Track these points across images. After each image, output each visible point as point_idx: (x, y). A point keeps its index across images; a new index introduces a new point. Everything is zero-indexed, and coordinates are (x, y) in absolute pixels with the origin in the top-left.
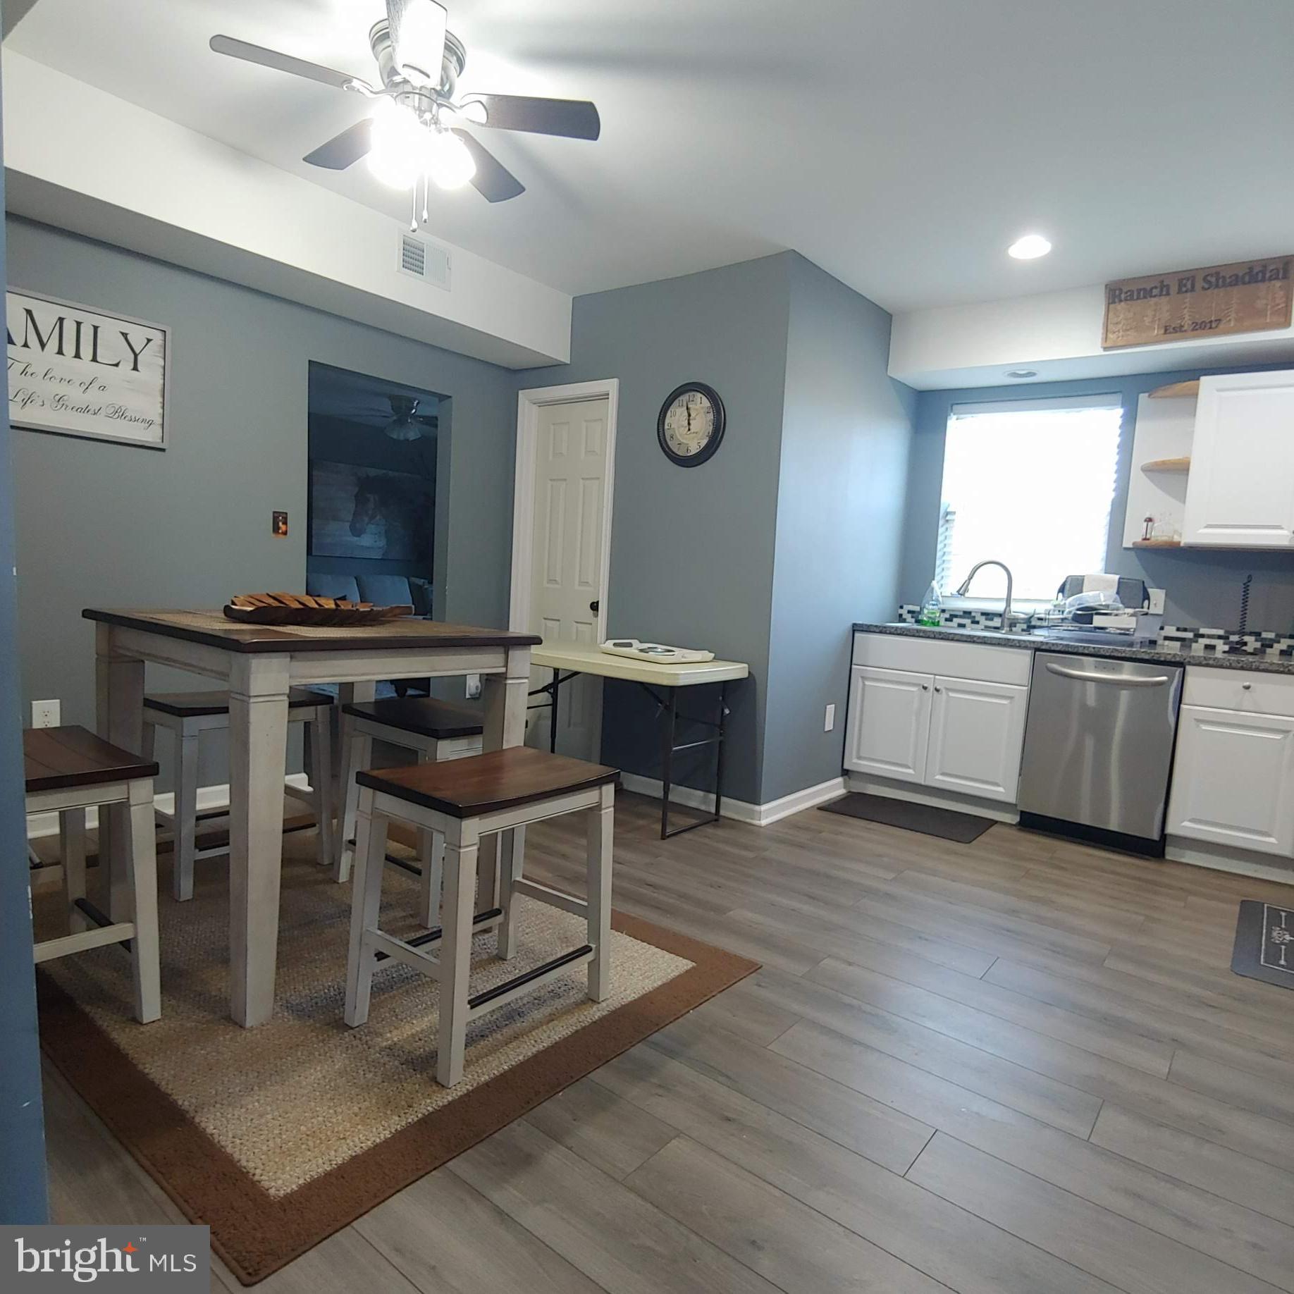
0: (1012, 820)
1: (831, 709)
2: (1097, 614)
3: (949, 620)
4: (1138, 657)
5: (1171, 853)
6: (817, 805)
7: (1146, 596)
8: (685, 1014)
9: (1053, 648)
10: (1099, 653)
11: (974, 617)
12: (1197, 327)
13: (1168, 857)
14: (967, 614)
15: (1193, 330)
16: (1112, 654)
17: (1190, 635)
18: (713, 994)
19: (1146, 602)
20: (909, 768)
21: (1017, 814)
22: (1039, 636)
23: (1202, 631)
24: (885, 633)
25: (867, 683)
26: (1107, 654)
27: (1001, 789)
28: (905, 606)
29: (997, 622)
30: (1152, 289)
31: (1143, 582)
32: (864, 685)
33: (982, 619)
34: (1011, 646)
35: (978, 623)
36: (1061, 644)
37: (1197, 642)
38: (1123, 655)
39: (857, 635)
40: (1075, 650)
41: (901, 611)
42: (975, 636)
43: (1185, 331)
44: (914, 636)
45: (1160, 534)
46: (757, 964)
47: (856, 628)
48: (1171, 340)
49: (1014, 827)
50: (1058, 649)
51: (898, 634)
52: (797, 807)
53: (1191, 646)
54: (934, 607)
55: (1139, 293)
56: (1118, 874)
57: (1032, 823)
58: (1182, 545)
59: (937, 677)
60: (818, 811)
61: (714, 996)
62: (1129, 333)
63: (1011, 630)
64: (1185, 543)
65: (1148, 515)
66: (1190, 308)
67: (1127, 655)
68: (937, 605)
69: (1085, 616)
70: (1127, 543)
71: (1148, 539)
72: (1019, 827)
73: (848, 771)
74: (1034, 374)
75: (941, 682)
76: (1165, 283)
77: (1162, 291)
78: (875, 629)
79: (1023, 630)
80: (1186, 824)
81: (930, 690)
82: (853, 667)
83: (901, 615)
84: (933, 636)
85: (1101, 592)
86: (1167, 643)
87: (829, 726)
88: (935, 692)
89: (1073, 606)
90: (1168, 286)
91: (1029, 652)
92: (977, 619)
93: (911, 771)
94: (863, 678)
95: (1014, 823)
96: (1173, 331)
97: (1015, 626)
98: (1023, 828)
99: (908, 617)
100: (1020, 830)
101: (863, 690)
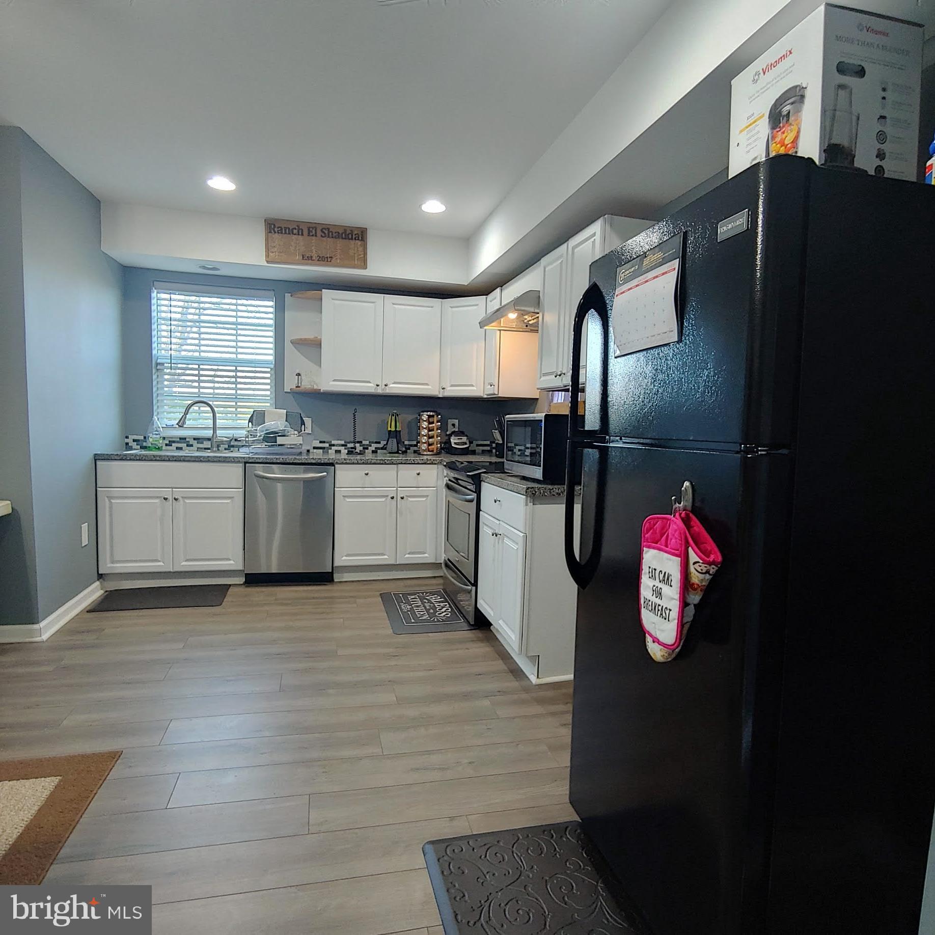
0: (240, 582)
1: (85, 526)
2: (279, 436)
3: (169, 445)
4: (309, 462)
5: (337, 577)
6: (84, 609)
7: (303, 423)
8: (80, 819)
9: (257, 461)
10: (286, 462)
11: (189, 442)
12: (320, 259)
13: (335, 580)
14: (183, 439)
15: (318, 260)
16: (294, 462)
17: (327, 445)
18: (95, 792)
19: (303, 426)
20: (159, 561)
21: (243, 576)
22: (243, 453)
23: (333, 442)
24: (126, 460)
25: (113, 501)
26: (291, 462)
27: (232, 562)
28: (130, 436)
29: (207, 444)
30: (293, 229)
31: (300, 414)
32: (111, 503)
33: (195, 443)
34: (228, 462)
35: (192, 446)
36: (262, 458)
37: (331, 449)
38: (300, 461)
39: (98, 463)
40: (271, 461)
41: (127, 441)
42: (201, 457)
43: (314, 260)
44: (151, 460)
45: (306, 384)
46: (118, 752)
47: (97, 458)
48: (307, 264)
49: (243, 586)
50: (260, 461)
51: (139, 460)
52: (70, 615)
53: (328, 452)
54: (157, 436)
55: (285, 230)
56: (317, 598)
57: (254, 580)
58: (322, 391)
59: (174, 489)
60: (89, 613)
61: (96, 794)
62: (281, 254)
63: (218, 450)
64: (323, 390)
65: (298, 372)
66: (316, 246)
67: (303, 462)
68: (159, 434)
69: (271, 438)
70: (287, 389)
71: (299, 387)
72: (246, 585)
73: (102, 574)
74: (219, 270)
75: (178, 493)
76: (300, 228)
77: (298, 232)
78: (116, 457)
79: (225, 449)
80: (344, 558)
81: (169, 500)
82: (98, 489)
83: (127, 444)
84: (168, 459)
85: (276, 421)
86: (315, 450)
87: (85, 542)
88: (174, 500)
89: (263, 431)
90: (302, 230)
91: (241, 465)
92: (191, 443)
93: (161, 564)
94: (110, 498)
95: (242, 583)
96: (307, 259)
97: (220, 447)
98: (249, 585)
99: (134, 445)
100: (246, 587)
101: (111, 508)
